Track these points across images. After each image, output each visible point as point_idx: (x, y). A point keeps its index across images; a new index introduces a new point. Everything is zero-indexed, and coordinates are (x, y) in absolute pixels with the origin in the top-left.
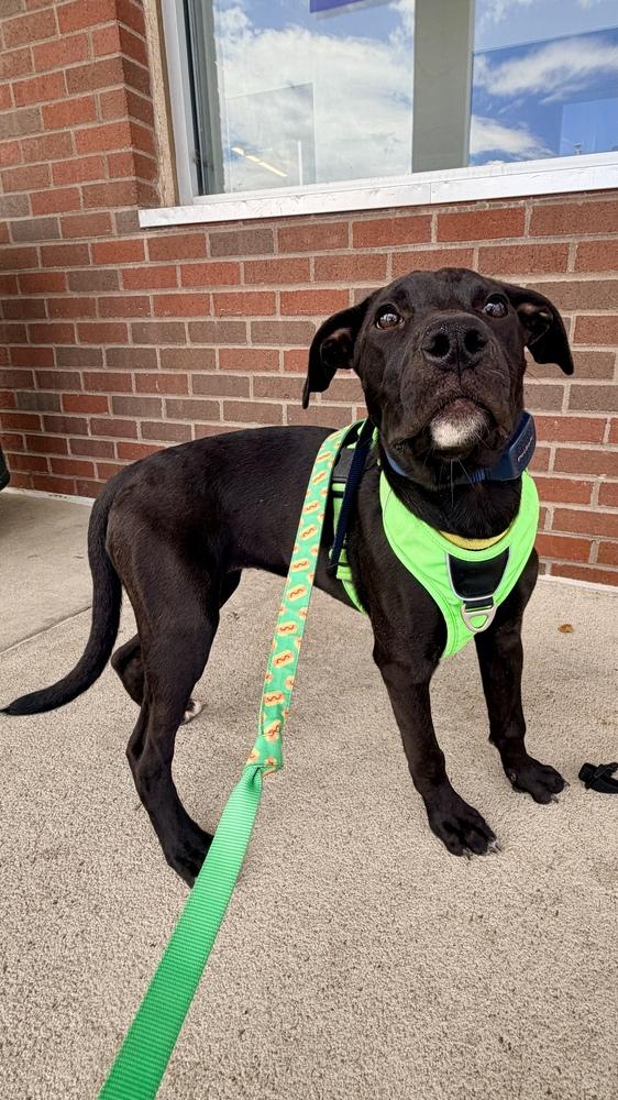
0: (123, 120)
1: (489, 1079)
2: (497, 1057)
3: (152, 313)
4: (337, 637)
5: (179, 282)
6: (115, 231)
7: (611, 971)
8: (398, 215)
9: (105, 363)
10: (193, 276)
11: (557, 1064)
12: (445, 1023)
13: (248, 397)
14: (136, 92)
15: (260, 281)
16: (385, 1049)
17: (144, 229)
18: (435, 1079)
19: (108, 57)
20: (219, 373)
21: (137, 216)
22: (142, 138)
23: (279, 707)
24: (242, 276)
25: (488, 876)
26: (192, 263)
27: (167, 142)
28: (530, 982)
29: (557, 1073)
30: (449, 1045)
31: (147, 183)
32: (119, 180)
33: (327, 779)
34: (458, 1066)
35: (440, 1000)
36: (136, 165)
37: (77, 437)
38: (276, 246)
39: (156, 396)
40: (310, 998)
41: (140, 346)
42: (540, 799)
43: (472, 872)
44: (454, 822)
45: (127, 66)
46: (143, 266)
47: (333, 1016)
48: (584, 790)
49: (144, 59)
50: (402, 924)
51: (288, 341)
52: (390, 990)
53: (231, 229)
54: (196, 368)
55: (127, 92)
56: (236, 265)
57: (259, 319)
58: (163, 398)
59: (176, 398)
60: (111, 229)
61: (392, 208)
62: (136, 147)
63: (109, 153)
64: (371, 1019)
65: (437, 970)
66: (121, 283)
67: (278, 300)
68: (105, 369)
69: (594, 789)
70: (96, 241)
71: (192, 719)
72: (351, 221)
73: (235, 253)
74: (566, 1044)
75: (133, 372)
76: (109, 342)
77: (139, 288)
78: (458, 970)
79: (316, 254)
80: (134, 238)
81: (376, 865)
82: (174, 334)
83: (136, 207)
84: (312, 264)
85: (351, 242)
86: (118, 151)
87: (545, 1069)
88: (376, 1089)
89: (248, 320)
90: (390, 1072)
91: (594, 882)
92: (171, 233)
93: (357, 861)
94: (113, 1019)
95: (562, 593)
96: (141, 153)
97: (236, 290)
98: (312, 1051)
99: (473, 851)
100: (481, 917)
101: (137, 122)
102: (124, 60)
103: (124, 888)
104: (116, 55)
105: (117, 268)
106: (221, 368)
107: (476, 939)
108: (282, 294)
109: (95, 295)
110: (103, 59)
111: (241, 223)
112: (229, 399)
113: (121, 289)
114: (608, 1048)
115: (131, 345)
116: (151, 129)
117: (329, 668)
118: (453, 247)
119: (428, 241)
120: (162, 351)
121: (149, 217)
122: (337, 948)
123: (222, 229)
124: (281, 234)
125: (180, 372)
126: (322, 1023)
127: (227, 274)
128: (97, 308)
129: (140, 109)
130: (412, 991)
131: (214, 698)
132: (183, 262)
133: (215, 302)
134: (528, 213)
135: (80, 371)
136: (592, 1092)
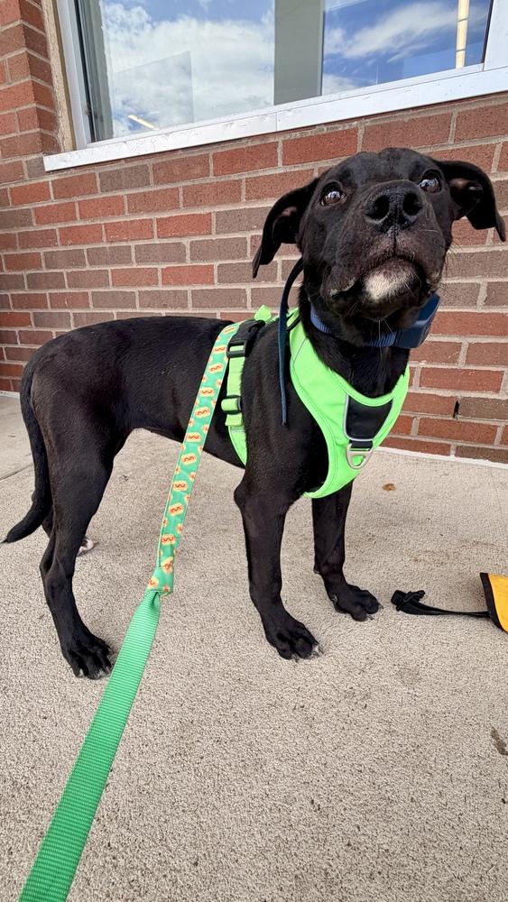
0: (27, 80)
1: (300, 831)
2: (308, 815)
3: (59, 243)
4: (203, 493)
5: (78, 215)
6: (27, 177)
7: (408, 753)
8: (250, 144)
9: (26, 286)
10: (89, 210)
11: (357, 823)
12: (267, 787)
13: (135, 307)
14: (35, 55)
15: (141, 210)
16: (217, 804)
17: (49, 172)
18: (256, 829)
19: (11, 25)
20: (112, 289)
21: (42, 162)
22: (43, 95)
23: (172, 546)
24: (126, 207)
25: (311, 676)
26: (87, 198)
27: (64, 98)
28: (339, 759)
29: (357, 830)
30: (269, 803)
31: (48, 133)
32: (27, 132)
33: (188, 599)
34: (275, 820)
35: (264, 768)
36: (39, 119)
37: (11, 346)
38: (151, 179)
39: (66, 311)
40: (162, 762)
41: (51, 271)
42: (358, 617)
43: (298, 673)
44: (286, 634)
45: (27, 32)
46: (50, 204)
47: (179, 777)
48: (395, 611)
49: (41, 25)
50: (238, 709)
51: (165, 260)
52: (225, 759)
53: (116, 167)
54: (95, 287)
55: (29, 55)
56: (121, 198)
57: (141, 243)
58: (71, 312)
59: (80, 311)
60: (23, 174)
61: (244, 138)
62: (39, 103)
63: (17, 109)
64: (208, 781)
65: (265, 746)
66: (34, 220)
67: (155, 226)
68: (26, 291)
69: (404, 611)
70: (13, 186)
71: (84, 552)
72: (211, 152)
73: (120, 188)
74: (366, 808)
75: (47, 292)
76: (29, 269)
77: (48, 222)
78: (281, 747)
79: (184, 184)
80: (41, 181)
81: (222, 665)
82: (76, 259)
83: (41, 155)
84: (181, 193)
85: (211, 172)
86: (25, 107)
87: (346, 826)
88: (208, 834)
89: (132, 244)
90: (221, 821)
91: (399, 683)
92: (69, 174)
93: (206, 661)
94: (11, 771)
95: (388, 460)
96: (43, 108)
97: (122, 219)
98: (160, 802)
99: (300, 656)
100: (303, 707)
101: (39, 81)
102: (24, 27)
103: (27, 675)
104: (18, 23)
105: (30, 207)
106: (113, 285)
107: (297, 724)
108: (158, 220)
109: (15, 231)
110: (8, 27)
111: (123, 162)
112: (120, 310)
113: (35, 224)
114: (402, 813)
115: (45, 270)
116: (50, 87)
117: (195, 517)
118: (296, 169)
119: (274, 165)
120: (68, 274)
121: (52, 162)
122: (185, 726)
123: (108, 168)
124: (156, 168)
125: (82, 290)
126: (169, 782)
127: (113, 207)
128: (17, 241)
129: (40, 69)
130: (243, 761)
131: (105, 538)
132: (80, 199)
133: (106, 230)
134: (361, 132)
135: (8, 294)
136: (385, 847)
